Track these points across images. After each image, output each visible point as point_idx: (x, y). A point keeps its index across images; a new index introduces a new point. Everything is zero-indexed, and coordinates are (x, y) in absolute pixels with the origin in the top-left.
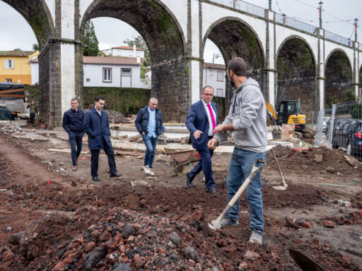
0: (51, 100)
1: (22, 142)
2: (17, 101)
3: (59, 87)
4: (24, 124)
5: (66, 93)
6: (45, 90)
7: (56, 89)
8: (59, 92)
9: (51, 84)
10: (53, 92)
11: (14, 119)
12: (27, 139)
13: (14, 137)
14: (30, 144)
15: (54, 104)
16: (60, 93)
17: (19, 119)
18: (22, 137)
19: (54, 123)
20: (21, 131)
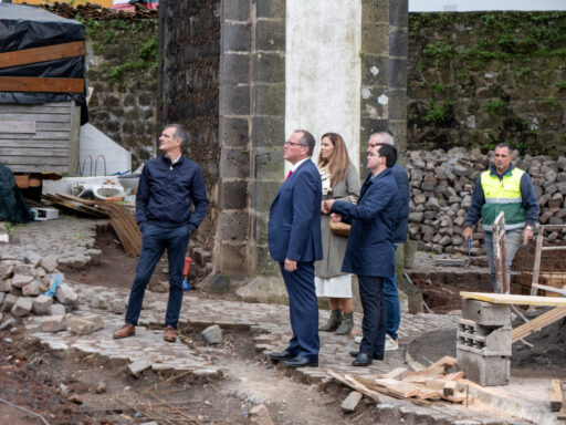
0: (226, 114)
1: (84, 376)
2: (45, 113)
3: (275, 38)
4: (80, 256)
5: (311, 76)
6: (192, 52)
7: (256, 53)
8: (274, 69)
9: (229, 23)
10: (241, 66)
11: (27, 218)
12: (107, 363)
13: (38, 346)
14: (125, 395)
15: (243, 139)
16: (281, 77)
17: (51, 212)
18: (83, 345)
19: (238, 252)
20: (72, 307)
